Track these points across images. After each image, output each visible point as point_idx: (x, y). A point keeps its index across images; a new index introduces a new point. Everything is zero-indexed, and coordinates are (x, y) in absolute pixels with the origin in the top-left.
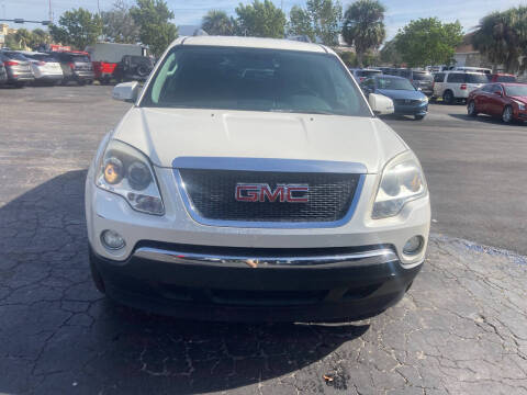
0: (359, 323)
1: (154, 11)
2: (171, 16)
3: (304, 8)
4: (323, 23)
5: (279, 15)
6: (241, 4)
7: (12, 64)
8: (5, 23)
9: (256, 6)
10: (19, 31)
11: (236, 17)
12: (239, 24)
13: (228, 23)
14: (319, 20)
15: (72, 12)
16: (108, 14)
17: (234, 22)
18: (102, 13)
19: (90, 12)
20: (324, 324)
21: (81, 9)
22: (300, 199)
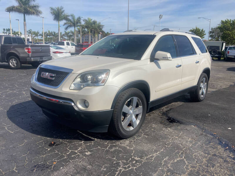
19: (200, 29)
20: (84, 134)
21: (196, 28)
22: (51, 78)
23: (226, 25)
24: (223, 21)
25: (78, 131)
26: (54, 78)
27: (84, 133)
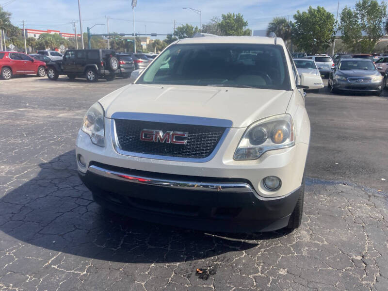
0: (251, 242)
1: (233, 21)
2: (245, 24)
3: (353, 9)
4: (369, 20)
5: (329, 17)
6: (298, 12)
7: (139, 62)
8: (148, 37)
9: (310, 11)
10: (155, 41)
11: (294, 21)
12: (296, 27)
13: (288, 26)
14: (365, 19)
15: (182, 27)
16: (207, 26)
17: (293, 25)
18: (203, 26)
19: (193, 26)
20: (225, 238)
21: (187, 25)
22: (179, 142)
23: (230, 21)
24: (225, 15)
25: (206, 234)
26: (186, 142)
27: (224, 236)
